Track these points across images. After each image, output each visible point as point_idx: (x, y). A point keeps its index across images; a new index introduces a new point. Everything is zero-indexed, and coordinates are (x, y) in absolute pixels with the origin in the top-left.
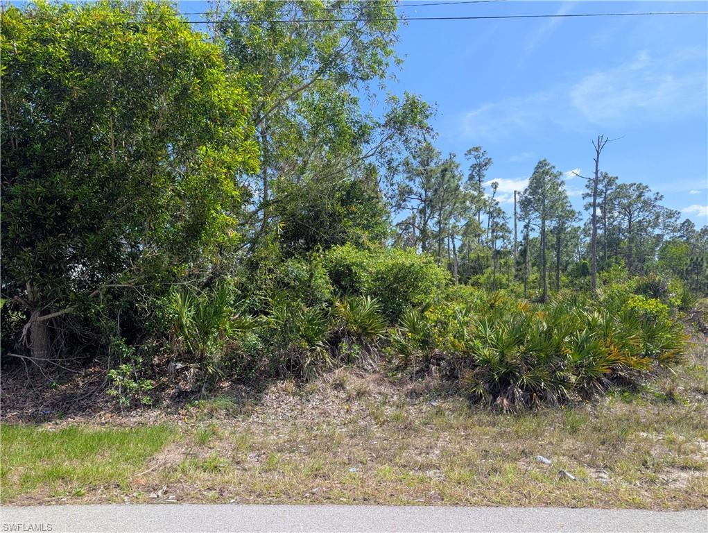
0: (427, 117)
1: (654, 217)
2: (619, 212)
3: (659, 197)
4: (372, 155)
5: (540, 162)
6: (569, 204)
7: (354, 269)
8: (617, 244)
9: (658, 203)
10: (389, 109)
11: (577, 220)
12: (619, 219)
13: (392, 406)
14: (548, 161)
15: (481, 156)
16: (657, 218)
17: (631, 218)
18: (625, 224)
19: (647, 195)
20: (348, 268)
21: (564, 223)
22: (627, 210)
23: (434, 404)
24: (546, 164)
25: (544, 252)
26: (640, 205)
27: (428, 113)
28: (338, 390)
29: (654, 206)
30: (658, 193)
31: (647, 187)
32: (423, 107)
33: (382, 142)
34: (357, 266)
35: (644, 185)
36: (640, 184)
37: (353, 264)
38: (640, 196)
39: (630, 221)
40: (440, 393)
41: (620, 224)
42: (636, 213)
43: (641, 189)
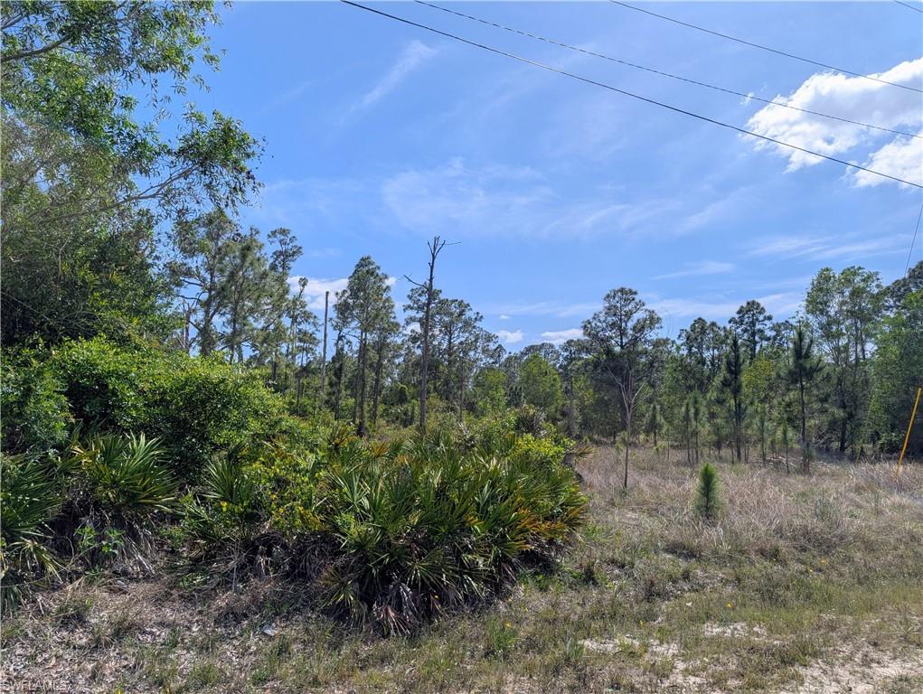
0: (248, 156)
1: (473, 339)
2: (440, 331)
3: (479, 318)
4: (154, 196)
5: (363, 259)
6: (393, 316)
7: (112, 383)
8: (437, 367)
9: (478, 324)
10: (187, 131)
11: (401, 335)
12: (439, 340)
13: (188, 650)
14: (372, 260)
15: (288, 242)
16: (476, 341)
17: (450, 338)
18: (445, 345)
19: (469, 314)
20: (100, 380)
21: (385, 337)
22: (448, 330)
23: (269, 632)
24: (369, 263)
25: (363, 372)
26: (460, 325)
27: (249, 151)
28: (71, 627)
29: (474, 327)
30: (478, 313)
31: (468, 305)
32: (243, 140)
33: (171, 180)
34: (118, 378)
35: (466, 302)
36: (462, 301)
37: (110, 374)
38: (461, 314)
39: (450, 342)
40: (279, 609)
41: (440, 344)
42: (456, 333)
43: (463, 307)
